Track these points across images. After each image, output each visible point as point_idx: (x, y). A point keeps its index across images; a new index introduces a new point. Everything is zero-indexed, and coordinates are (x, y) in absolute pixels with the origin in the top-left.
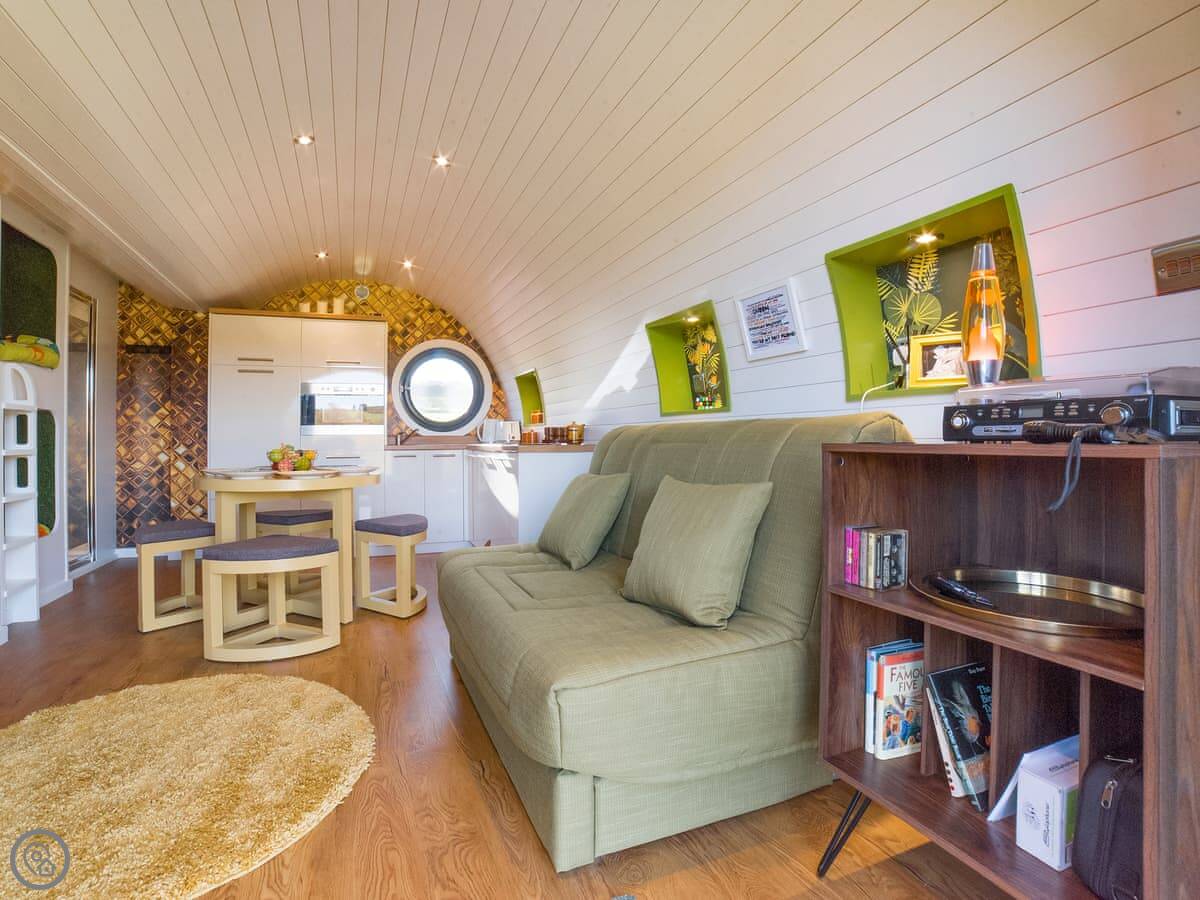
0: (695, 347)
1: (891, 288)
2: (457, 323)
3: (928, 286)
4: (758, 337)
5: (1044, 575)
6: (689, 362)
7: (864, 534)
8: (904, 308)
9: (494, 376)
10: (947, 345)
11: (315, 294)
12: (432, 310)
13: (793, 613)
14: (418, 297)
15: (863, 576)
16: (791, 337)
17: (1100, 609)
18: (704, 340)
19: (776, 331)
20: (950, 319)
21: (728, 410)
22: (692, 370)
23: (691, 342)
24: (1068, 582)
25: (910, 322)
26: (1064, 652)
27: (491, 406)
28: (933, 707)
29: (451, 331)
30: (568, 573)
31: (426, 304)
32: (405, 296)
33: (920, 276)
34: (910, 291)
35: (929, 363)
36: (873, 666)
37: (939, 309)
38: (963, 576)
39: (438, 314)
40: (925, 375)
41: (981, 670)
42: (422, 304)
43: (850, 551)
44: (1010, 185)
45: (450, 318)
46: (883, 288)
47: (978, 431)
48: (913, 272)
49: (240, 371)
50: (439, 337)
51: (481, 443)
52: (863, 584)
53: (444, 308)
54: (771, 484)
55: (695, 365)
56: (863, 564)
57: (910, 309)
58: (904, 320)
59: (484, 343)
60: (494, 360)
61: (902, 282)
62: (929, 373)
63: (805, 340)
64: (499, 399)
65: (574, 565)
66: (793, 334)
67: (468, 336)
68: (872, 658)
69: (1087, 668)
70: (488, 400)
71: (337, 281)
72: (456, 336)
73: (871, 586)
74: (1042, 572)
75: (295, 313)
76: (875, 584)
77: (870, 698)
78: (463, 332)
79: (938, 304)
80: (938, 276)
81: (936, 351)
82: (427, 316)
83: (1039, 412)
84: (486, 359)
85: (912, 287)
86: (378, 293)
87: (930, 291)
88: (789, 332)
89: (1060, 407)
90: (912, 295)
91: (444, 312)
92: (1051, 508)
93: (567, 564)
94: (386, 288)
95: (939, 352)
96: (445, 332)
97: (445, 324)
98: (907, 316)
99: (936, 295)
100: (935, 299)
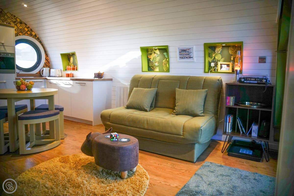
0: (151, 54)
1: (211, 51)
2: (31, 30)
3: (219, 52)
4: (181, 57)
8: (214, 55)
9: (46, 52)
10: (224, 64)
15: (230, 104)
16: (191, 58)
18: (154, 53)
19: (187, 56)
20: (223, 59)
21: (169, 72)
23: (149, 53)
25: (215, 58)
27: (44, 63)
28: (238, 122)
29: (29, 33)
33: (218, 50)
34: (215, 52)
35: (221, 67)
36: (228, 118)
39: (23, 25)
40: (221, 69)
43: (228, 100)
44: (242, 42)
45: (28, 27)
46: (210, 51)
48: (217, 49)
50: (24, 34)
53: (26, 23)
55: (150, 59)
56: (230, 102)
57: (215, 56)
58: (213, 58)
59: (42, 39)
61: (214, 51)
63: (195, 59)
64: (47, 60)
70: (43, 61)
73: (232, 105)
79: (221, 56)
80: (222, 52)
81: (222, 65)
83: (254, 79)
85: (216, 52)
89: (257, 79)
90: (216, 53)
95: (223, 65)
96: (27, 33)
97: (26, 30)
99: (221, 54)
100: (220, 55)
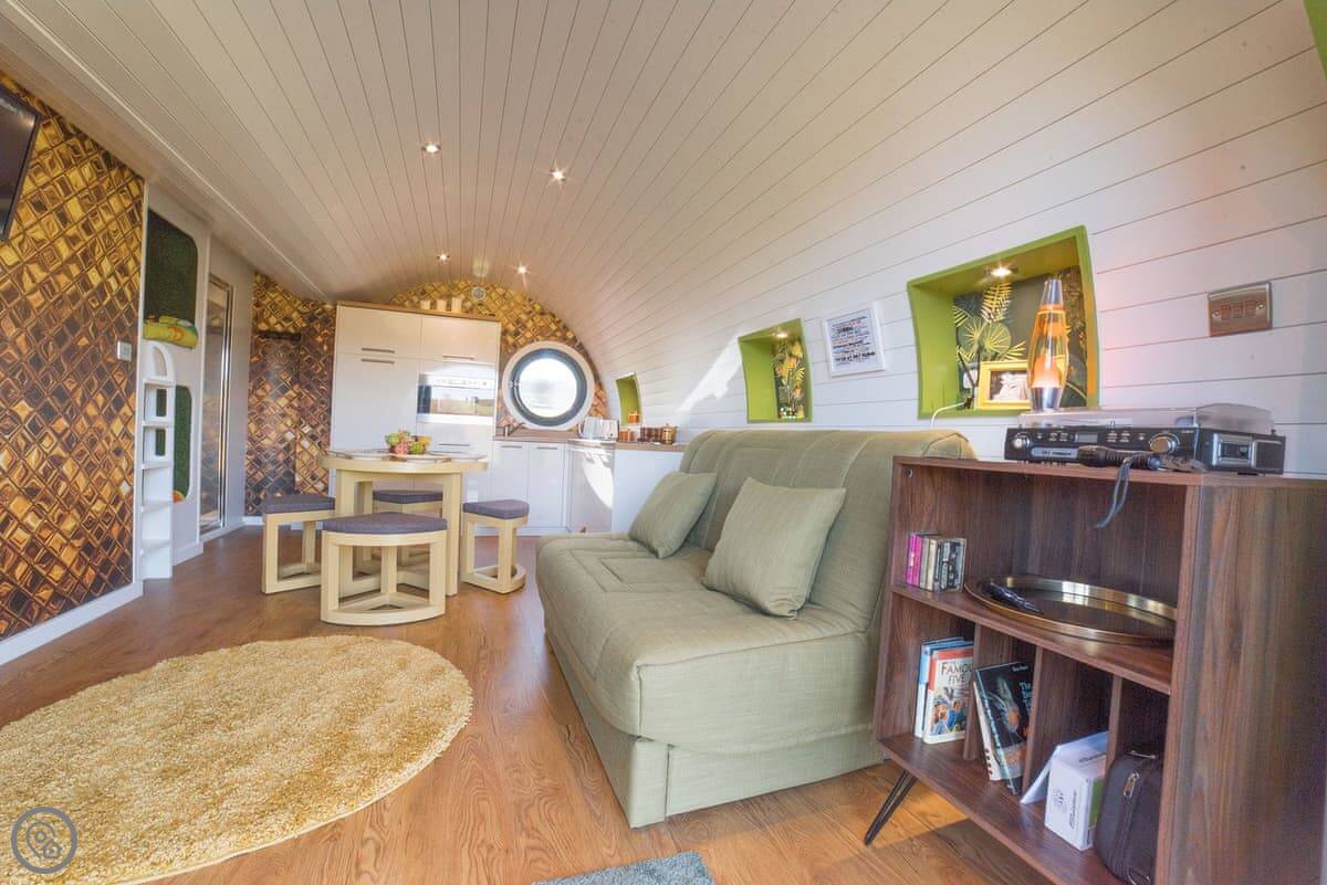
0: (782, 361)
1: (966, 317)
2: (565, 327)
3: (1000, 317)
4: (841, 355)
5: (1087, 586)
6: (775, 374)
7: (927, 540)
8: (977, 335)
9: (597, 378)
10: (1014, 372)
11: (435, 293)
12: (542, 314)
13: (857, 608)
14: (530, 300)
15: (923, 577)
16: (871, 357)
17: (1135, 620)
18: (791, 355)
19: (857, 350)
20: (1019, 347)
21: (809, 421)
22: (778, 382)
23: (779, 356)
24: (1108, 594)
25: (981, 348)
26: (1101, 657)
27: (593, 405)
28: (978, 699)
29: (559, 334)
30: (655, 560)
31: (538, 307)
32: (519, 299)
33: (994, 307)
34: (983, 320)
35: (996, 387)
36: (926, 661)
37: (1008, 338)
38: (1014, 582)
39: (549, 318)
40: (991, 398)
41: (1024, 668)
42: (534, 308)
43: (913, 555)
44: (1083, 227)
45: (559, 322)
46: (958, 316)
47: (1037, 452)
48: (988, 303)
49: (363, 360)
50: (547, 339)
51: (580, 438)
52: (922, 585)
53: (554, 312)
54: (844, 490)
55: (781, 377)
56: (924, 567)
57: (982, 336)
58: (976, 347)
59: (590, 347)
60: (598, 362)
61: (978, 313)
62: (996, 396)
63: (884, 360)
64: (599, 398)
65: (661, 553)
66: (873, 354)
67: (575, 339)
68: (926, 653)
69: (1120, 672)
70: (590, 399)
71: (456, 282)
72: (564, 339)
73: (930, 588)
74: (1086, 583)
75: (416, 309)
76: (933, 586)
77: (922, 688)
78: (570, 335)
79: (1009, 333)
80: (1010, 308)
81: (1004, 377)
82: (537, 318)
83: (1093, 438)
84: (590, 362)
85: (985, 316)
86: (493, 295)
87: (1000, 321)
88: (870, 351)
89: (1113, 434)
90: (985, 324)
91: (554, 316)
92: (1098, 526)
93: (655, 553)
94: (500, 291)
95: (1005, 377)
96: (554, 335)
97: (553, 327)
98: (979, 343)
99: (1007, 325)
100: (1005, 329)
